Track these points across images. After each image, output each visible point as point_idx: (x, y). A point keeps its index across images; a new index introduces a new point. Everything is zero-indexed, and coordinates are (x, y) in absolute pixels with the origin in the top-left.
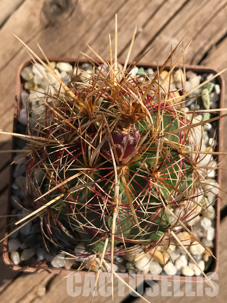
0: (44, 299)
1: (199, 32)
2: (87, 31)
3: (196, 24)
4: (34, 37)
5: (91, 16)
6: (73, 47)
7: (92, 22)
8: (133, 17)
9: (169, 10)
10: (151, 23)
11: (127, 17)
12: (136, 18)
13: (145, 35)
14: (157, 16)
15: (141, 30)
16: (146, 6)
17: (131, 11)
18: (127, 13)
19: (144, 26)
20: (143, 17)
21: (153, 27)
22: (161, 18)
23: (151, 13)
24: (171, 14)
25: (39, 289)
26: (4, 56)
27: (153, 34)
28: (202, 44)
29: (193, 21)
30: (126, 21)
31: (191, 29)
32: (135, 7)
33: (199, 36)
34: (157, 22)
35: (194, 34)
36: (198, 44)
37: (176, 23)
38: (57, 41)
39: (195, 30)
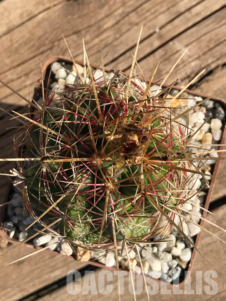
0: (5, 251)
1: (211, 49)
2: (107, 16)
3: (210, 41)
4: (55, 5)
5: (114, 4)
6: (90, 27)
7: (114, 8)
8: (152, 16)
9: (188, 20)
10: (169, 27)
11: (148, 14)
12: (156, 17)
13: (160, 37)
14: (176, 22)
15: (157, 30)
16: (168, 9)
17: (153, 10)
18: (148, 11)
19: (161, 28)
20: (163, 19)
21: (169, 31)
22: (180, 25)
23: (172, 17)
24: (190, 24)
25: (2, 240)
26: (21, 16)
27: (168, 38)
28: (210, 61)
29: (208, 37)
30: (146, 18)
31: (203, 44)
32: (158, 7)
33: (209, 53)
34: (176, 27)
35: (206, 50)
36: (207, 60)
37: (192, 34)
38: (76, 16)
39: (207, 46)
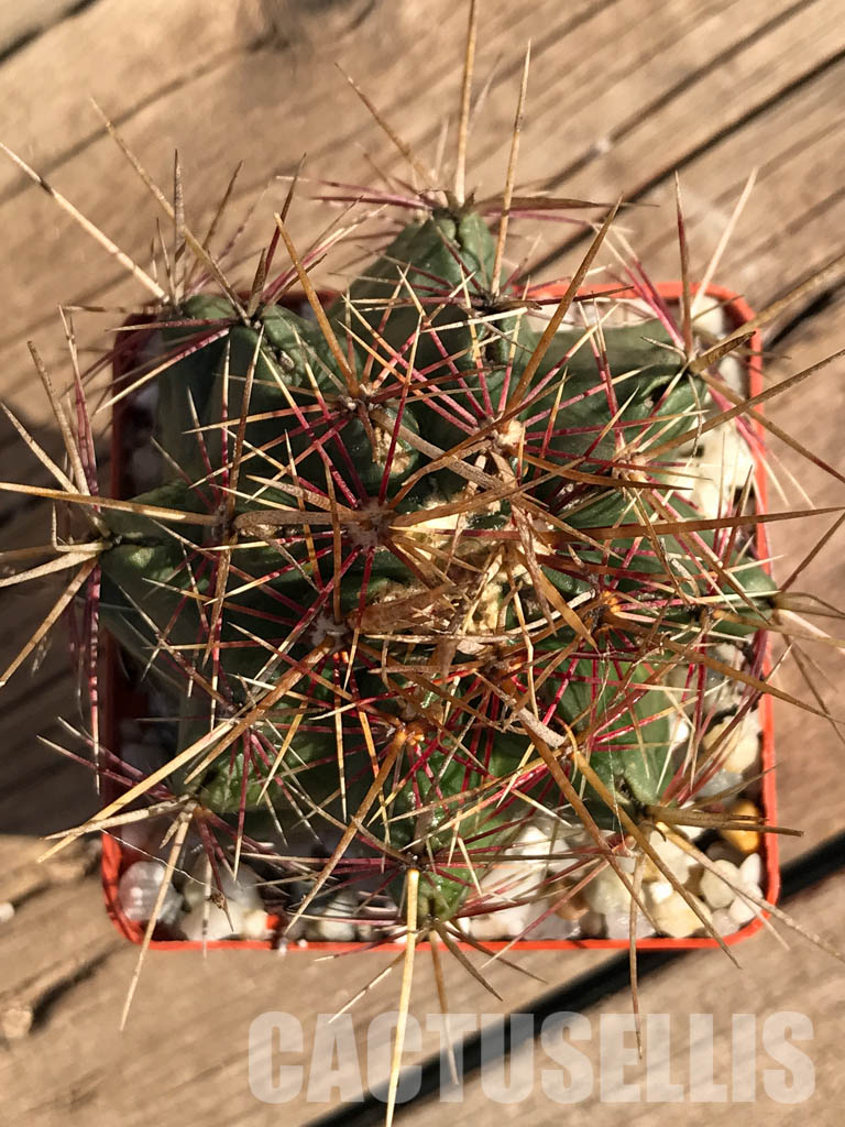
0: (18, 1052)
1: (820, 210)
2: (404, 101)
3: (814, 177)
4: (201, 72)
5: (430, 53)
6: (337, 146)
7: (429, 69)
8: (585, 90)
9: (725, 97)
10: (648, 130)
11: (563, 85)
12: (598, 93)
13: (616, 170)
14: (678, 107)
15: (603, 145)
16: (645, 58)
17: (582, 69)
18: (567, 69)
19: (618, 136)
20: (623, 100)
21: (651, 145)
22: (692, 120)
23: (661, 90)
24: (733, 114)
25: (7, 1010)
26: (74, 117)
27: (645, 174)
28: (818, 256)
29: (803, 163)
30: (557, 99)
31: (790, 191)
32: (602, 56)
33: (815, 223)
34: (678, 128)
35: (802, 210)
36: (805, 252)
37: (743, 151)
38: (283, 109)
39: (806, 198)
